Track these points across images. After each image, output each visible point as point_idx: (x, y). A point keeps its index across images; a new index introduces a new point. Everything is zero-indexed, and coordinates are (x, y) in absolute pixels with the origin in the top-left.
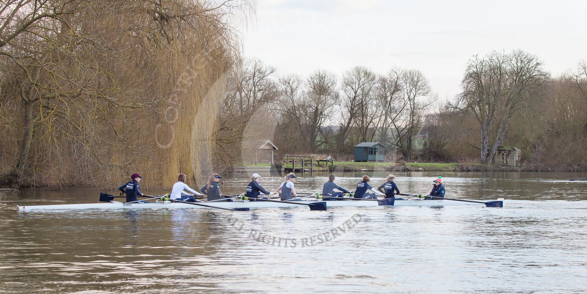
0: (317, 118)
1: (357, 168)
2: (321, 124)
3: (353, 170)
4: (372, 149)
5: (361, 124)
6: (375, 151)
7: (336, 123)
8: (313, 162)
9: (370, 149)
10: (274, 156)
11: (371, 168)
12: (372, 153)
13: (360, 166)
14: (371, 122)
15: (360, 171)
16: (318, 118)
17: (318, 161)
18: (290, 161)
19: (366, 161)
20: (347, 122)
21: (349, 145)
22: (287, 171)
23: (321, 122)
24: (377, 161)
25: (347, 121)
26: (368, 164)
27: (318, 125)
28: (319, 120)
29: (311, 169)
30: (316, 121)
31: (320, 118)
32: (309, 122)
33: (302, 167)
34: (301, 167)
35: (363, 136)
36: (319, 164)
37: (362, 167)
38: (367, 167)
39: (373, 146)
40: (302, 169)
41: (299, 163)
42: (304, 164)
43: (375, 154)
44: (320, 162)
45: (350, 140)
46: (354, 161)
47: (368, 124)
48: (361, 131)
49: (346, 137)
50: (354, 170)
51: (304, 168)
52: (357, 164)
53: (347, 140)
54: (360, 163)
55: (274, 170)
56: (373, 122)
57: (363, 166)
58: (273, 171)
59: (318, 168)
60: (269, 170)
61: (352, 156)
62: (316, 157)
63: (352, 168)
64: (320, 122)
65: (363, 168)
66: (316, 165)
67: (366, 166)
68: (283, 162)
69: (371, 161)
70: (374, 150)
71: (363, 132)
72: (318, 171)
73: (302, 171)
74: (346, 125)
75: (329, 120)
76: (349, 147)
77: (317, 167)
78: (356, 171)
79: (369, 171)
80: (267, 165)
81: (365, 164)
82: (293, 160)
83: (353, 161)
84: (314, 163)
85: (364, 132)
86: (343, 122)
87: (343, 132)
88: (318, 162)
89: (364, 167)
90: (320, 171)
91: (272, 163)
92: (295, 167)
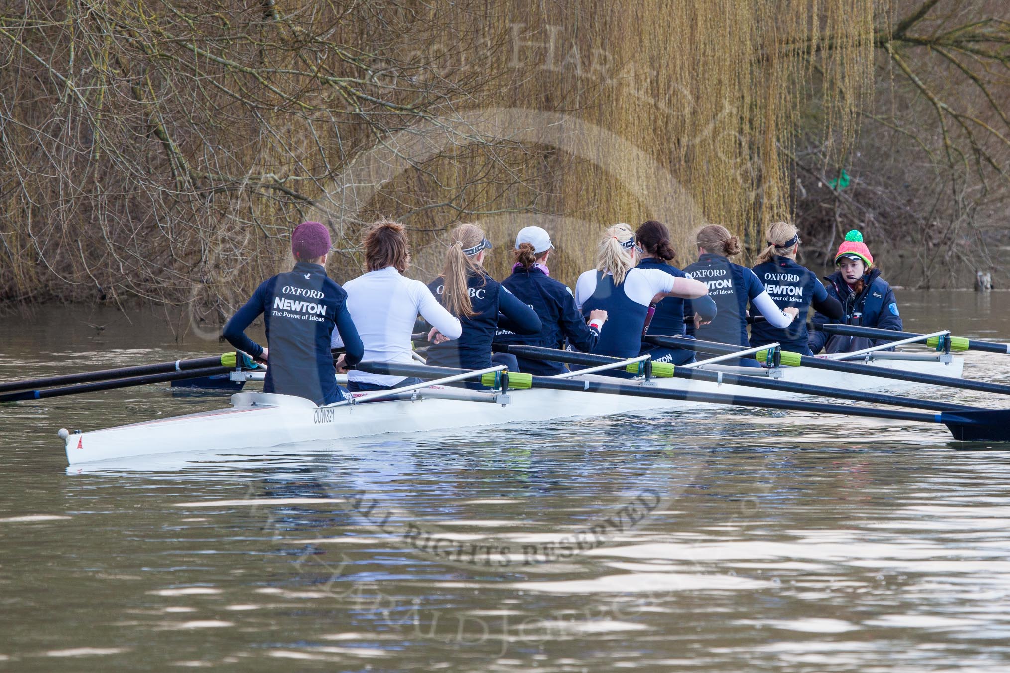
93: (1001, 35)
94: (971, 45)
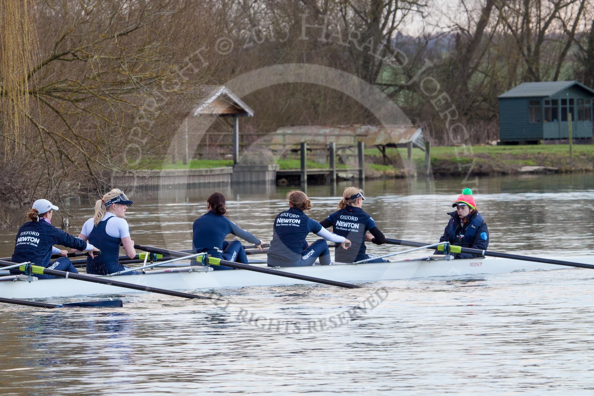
0: (381, 12)
1: (508, 164)
2: (393, 28)
3: (494, 171)
4: (555, 102)
5: (523, 23)
6: (564, 111)
7: (442, 25)
8: (364, 152)
9: (547, 103)
10: (241, 136)
11: (552, 163)
12: (555, 116)
13: (516, 157)
14: (553, 17)
15: (517, 173)
16: (385, 12)
17: (383, 148)
18: (294, 151)
19: (535, 142)
20: (477, 20)
21: (486, 91)
22: (284, 180)
23: (393, 22)
24: (571, 141)
25: (476, 17)
26: (542, 151)
27: (385, 32)
28: (387, 18)
29: (360, 172)
30: (376, 20)
31: (389, 12)
32: (355, 24)
33: (332, 165)
34: (326, 168)
35: (527, 61)
36: (385, 156)
37: (521, 162)
38: (540, 160)
39: (559, 93)
40: (332, 173)
41: (321, 156)
42: (336, 159)
43: (565, 118)
44: (388, 150)
45: (486, 75)
46: (498, 144)
47: (542, 24)
48: (521, 48)
49: (475, 69)
50: (498, 172)
51: (335, 169)
52: (507, 152)
53: (477, 77)
54: (517, 150)
55: (241, 180)
56: (560, 18)
57: (525, 157)
58: (238, 183)
59: (382, 167)
60: (228, 179)
61: (493, 127)
62: (376, 134)
63: (490, 167)
64: (390, 24)
65: (526, 165)
66: (376, 161)
67: (537, 158)
68: (270, 153)
69: (552, 140)
70: (560, 106)
71: (529, 49)
72: (381, 178)
73: (332, 181)
74: (473, 29)
75: (418, 17)
76: (485, 100)
77: (377, 166)
78: (504, 174)
79: (546, 172)
80: (221, 165)
81: (532, 151)
82: (302, 145)
83: (494, 143)
84: (368, 153)
85: (533, 49)
86: (463, 20)
87: (464, 51)
88: (383, 151)
89: (531, 162)
90: (389, 177)
91: (235, 159)
92: (310, 167)
93: (70, 88)
94: (55, 94)
